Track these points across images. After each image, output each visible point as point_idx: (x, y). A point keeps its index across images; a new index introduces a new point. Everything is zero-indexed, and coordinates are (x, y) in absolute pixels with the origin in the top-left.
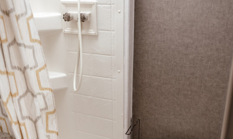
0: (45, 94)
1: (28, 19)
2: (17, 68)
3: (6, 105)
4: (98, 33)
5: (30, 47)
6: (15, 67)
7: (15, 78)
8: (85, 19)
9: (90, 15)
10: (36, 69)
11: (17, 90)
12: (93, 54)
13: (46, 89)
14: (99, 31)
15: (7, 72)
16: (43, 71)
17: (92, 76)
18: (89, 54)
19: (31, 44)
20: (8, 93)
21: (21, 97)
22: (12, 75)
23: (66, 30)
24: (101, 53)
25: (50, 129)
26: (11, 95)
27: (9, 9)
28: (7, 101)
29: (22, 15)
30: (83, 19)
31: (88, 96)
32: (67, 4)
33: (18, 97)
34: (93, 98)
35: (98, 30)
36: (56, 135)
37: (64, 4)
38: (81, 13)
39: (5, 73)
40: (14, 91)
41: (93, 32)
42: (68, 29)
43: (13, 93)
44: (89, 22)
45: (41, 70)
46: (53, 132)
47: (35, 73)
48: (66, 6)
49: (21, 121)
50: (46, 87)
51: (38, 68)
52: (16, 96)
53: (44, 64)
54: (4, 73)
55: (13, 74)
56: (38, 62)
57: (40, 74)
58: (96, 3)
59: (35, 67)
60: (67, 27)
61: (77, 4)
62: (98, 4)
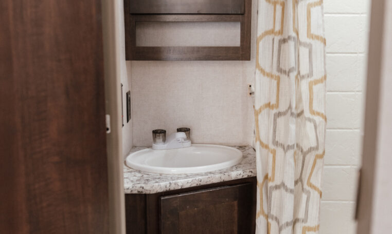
0: (317, 123)
1: (310, 6)
3: (258, 115)
5: (306, 45)
7: (278, 84)
10: (310, 79)
11: (278, 102)
13: (318, 114)
15: (271, 76)
16: (320, 86)
19: (308, 41)
20: (266, 101)
21: (279, 114)
22: (275, 79)
25: (314, 181)
26: (269, 105)
28: (260, 110)
33: (275, 111)
36: (319, 195)
40: (273, 102)
45: (316, 82)
46: (315, 188)
47: (308, 85)
49: (271, 147)
50: (319, 111)
51: (312, 79)
52: (273, 109)
53: (323, 75)
54: (267, 75)
55: (278, 79)
56: (314, 69)
57: (315, 88)
59: (308, 77)
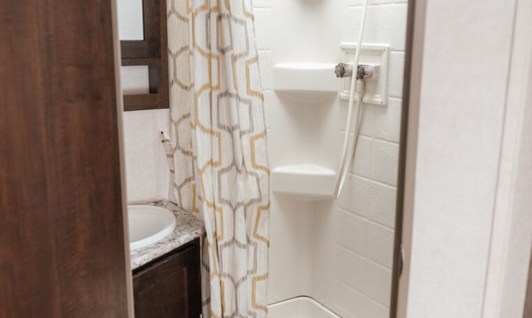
0: (260, 176)
1: (248, 63)
2: (226, 128)
3: (201, 174)
4: (387, 100)
5: (245, 101)
6: (224, 127)
7: (219, 140)
8: (364, 74)
9: (377, 69)
10: (251, 135)
11: (220, 158)
12: (376, 140)
13: (261, 168)
14: (390, 98)
15: (212, 132)
16: (261, 140)
17: (373, 179)
18: (371, 139)
19: (248, 97)
20: (208, 159)
21: (223, 171)
22: (217, 136)
23: (342, 94)
24: (389, 139)
25: (260, 232)
26: (211, 163)
27: (225, 47)
28: (204, 169)
29: (240, 55)
30: (362, 74)
31: (360, 216)
32: (347, 49)
33: (218, 168)
34: (371, 222)
35: (387, 96)
36: (266, 245)
37: (343, 49)
38: (360, 64)
39: (210, 131)
40: (216, 159)
41: (380, 100)
42: (345, 91)
43: (213, 162)
44: (376, 82)
45: (257, 137)
46: (262, 239)
47: (249, 140)
48: (347, 53)
49: (218, 205)
50: (261, 165)
51: (253, 134)
52: (216, 166)
53: (263, 130)
54: (207, 131)
55: (219, 135)
56: (255, 125)
57: (256, 143)
58: (389, 48)
59: (249, 132)
60: (345, 89)
61: (355, 50)
62: (392, 50)
